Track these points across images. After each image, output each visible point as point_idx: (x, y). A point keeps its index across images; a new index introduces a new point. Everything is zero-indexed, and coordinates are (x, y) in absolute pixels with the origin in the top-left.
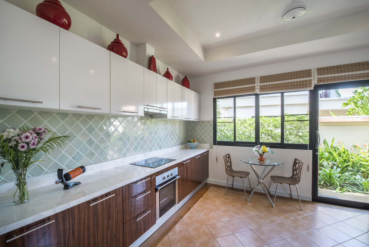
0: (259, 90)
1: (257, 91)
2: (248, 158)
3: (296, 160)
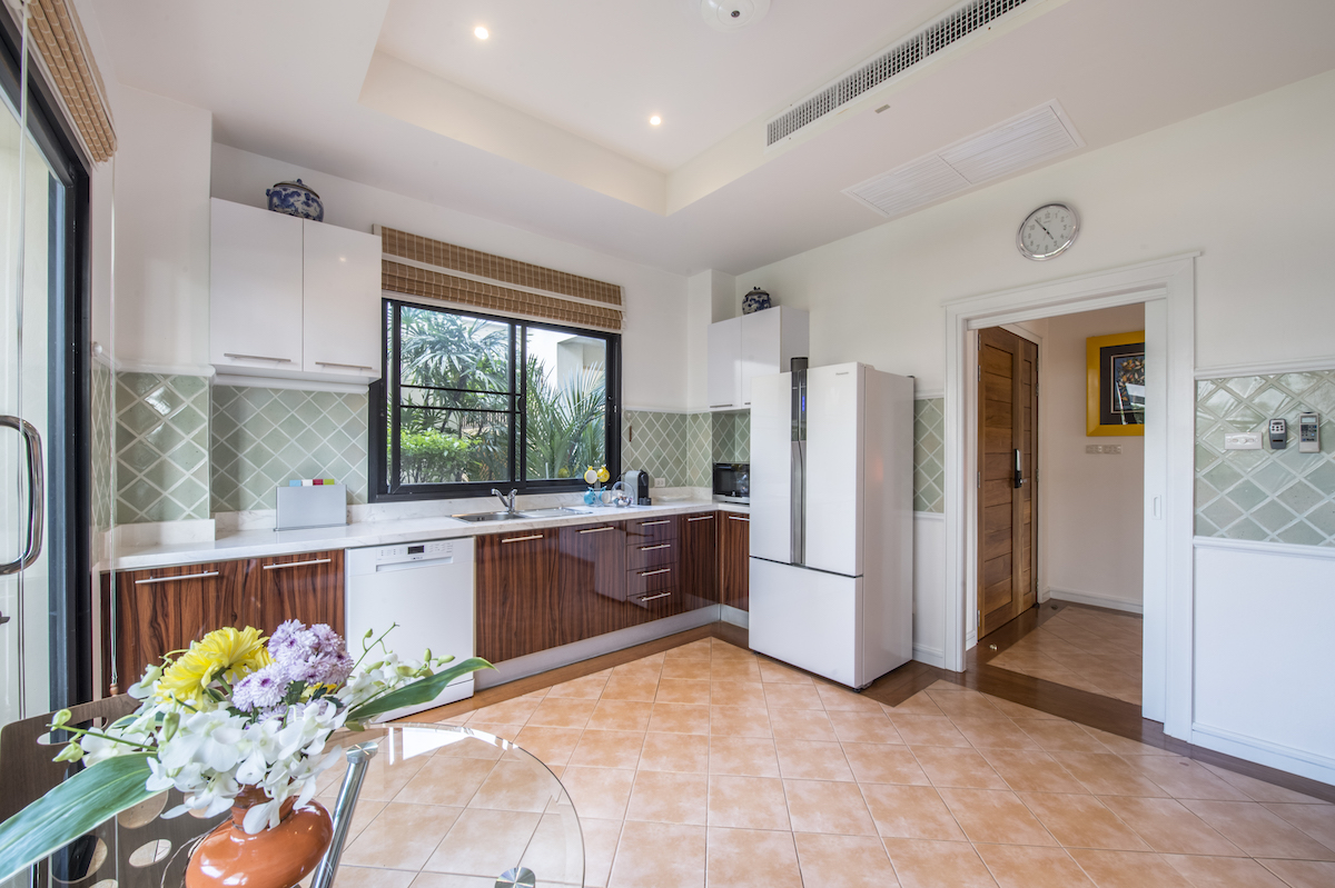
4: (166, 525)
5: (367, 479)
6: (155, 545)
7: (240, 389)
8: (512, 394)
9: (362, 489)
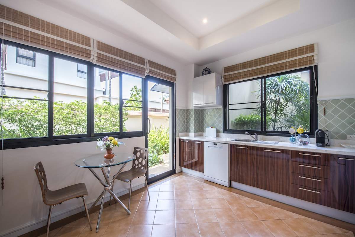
0: (96, 59)
1: (94, 60)
2: (84, 160)
3: (135, 148)
4: (190, 133)
5: (222, 127)
6: (188, 136)
7: (204, 110)
8: (262, 102)
9: (222, 130)
